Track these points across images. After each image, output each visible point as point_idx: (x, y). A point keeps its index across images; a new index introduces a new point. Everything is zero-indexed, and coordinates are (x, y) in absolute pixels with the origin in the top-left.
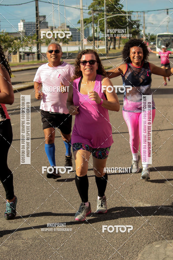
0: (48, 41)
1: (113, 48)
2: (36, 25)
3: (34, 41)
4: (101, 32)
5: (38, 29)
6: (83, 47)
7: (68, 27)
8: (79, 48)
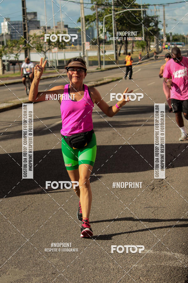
0: (39, 46)
1: (124, 54)
2: (23, 25)
3: (21, 46)
4: (108, 32)
5: (25, 31)
6: (85, 53)
7: (66, 26)
8: (80, 54)
